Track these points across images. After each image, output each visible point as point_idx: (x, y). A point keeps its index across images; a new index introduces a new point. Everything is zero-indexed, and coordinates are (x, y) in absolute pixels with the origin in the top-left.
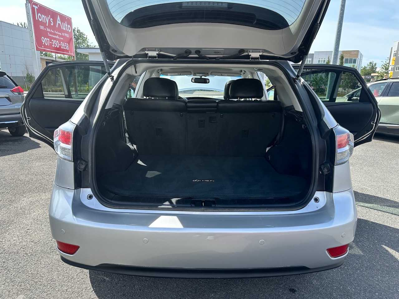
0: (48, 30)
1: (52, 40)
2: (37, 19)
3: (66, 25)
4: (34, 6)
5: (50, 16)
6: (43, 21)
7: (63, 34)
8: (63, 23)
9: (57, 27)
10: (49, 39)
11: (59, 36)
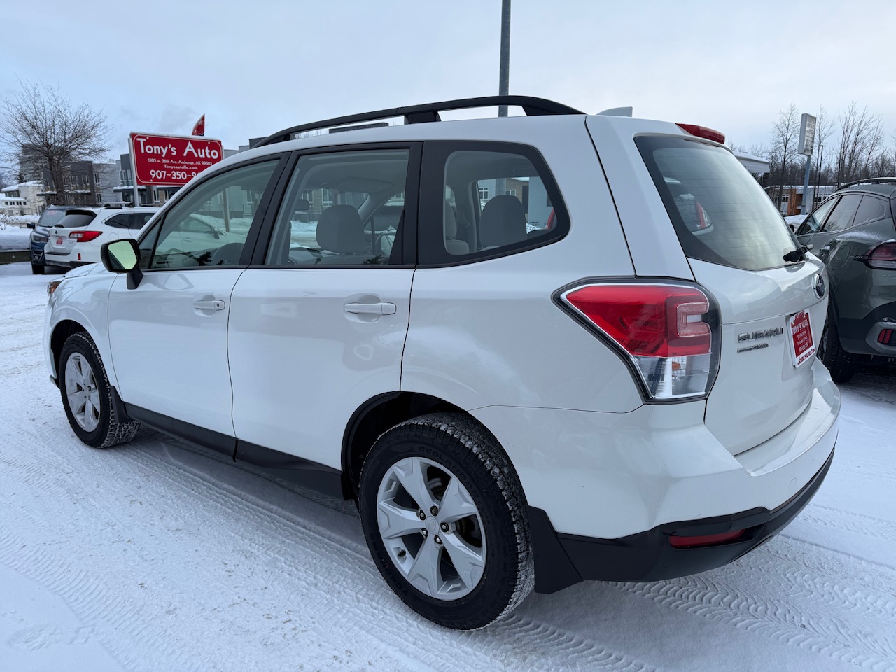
0: (164, 161)
1: (173, 172)
2: (143, 151)
3: (207, 151)
4: (138, 139)
5: (170, 146)
6: (155, 152)
7: (199, 163)
8: (199, 150)
9: (185, 155)
10: (165, 172)
11: (189, 166)
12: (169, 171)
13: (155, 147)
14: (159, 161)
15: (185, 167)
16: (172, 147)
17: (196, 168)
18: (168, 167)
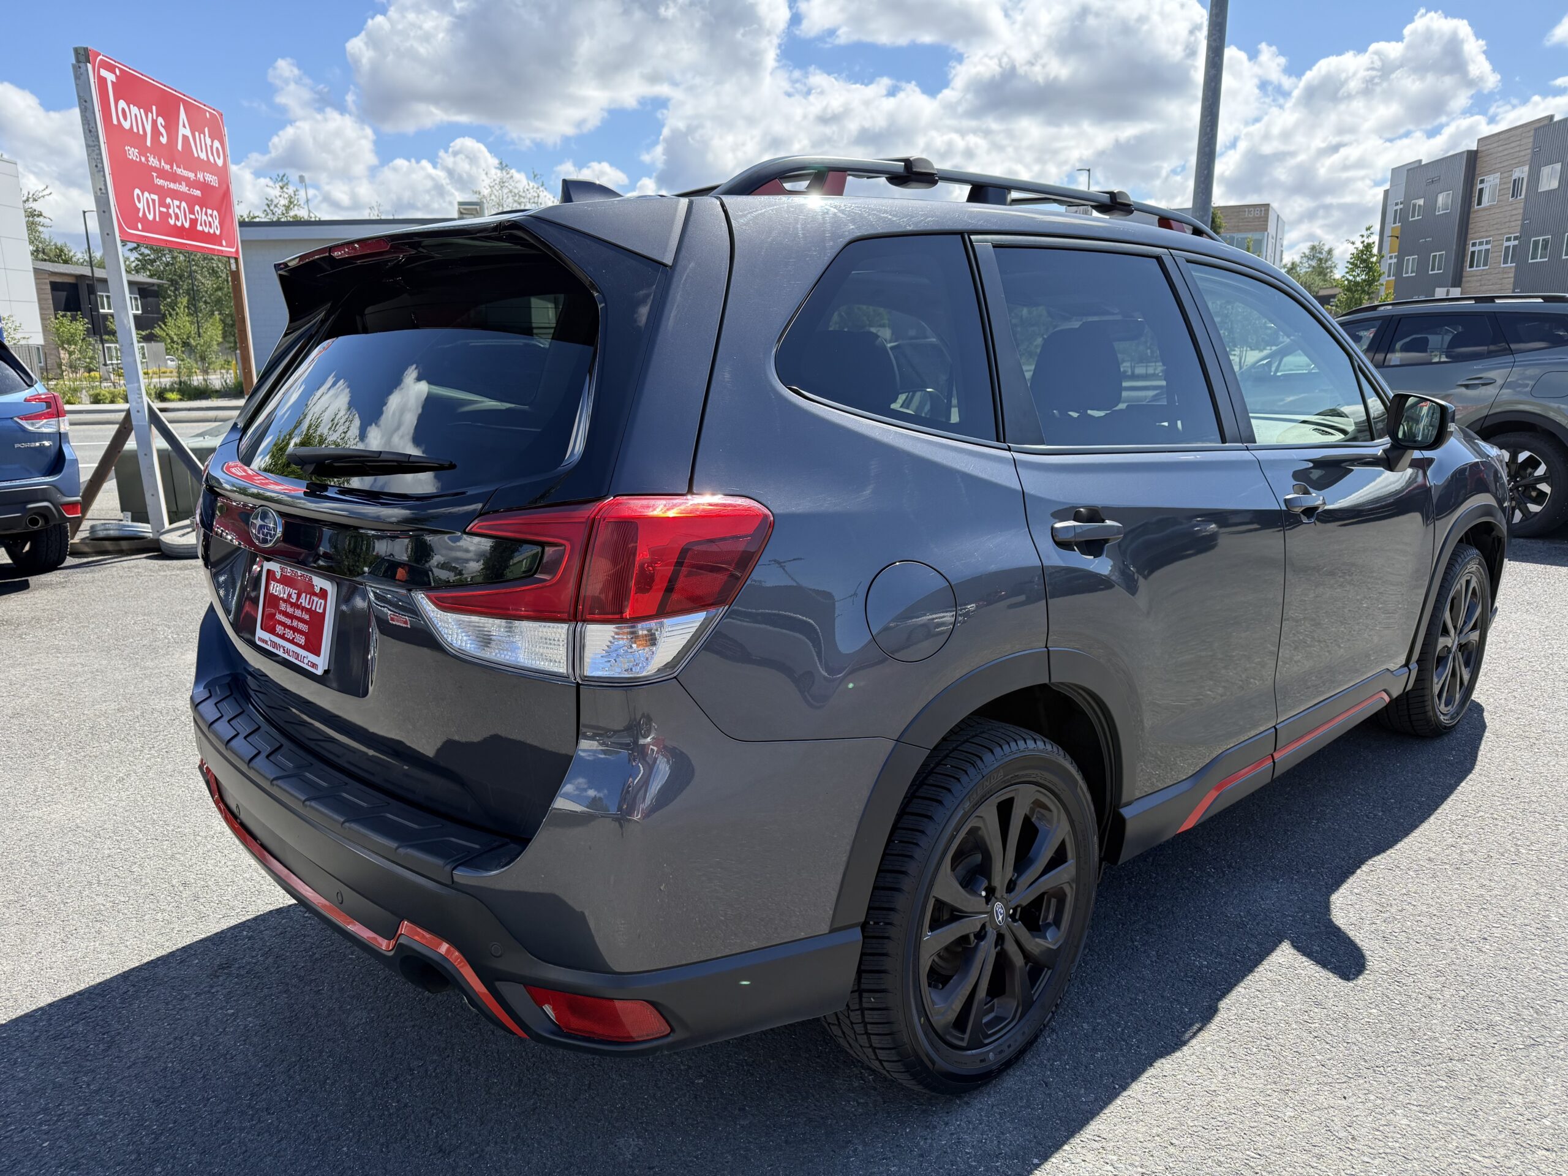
0: (153, 162)
1: (168, 201)
3: (208, 140)
4: (102, 73)
5: (155, 110)
7: (200, 176)
8: (197, 134)
9: (180, 147)
11: (190, 184)
12: (163, 193)
13: (134, 110)
14: (143, 159)
15: (183, 188)
16: (157, 117)
17: (198, 193)
18: (160, 182)
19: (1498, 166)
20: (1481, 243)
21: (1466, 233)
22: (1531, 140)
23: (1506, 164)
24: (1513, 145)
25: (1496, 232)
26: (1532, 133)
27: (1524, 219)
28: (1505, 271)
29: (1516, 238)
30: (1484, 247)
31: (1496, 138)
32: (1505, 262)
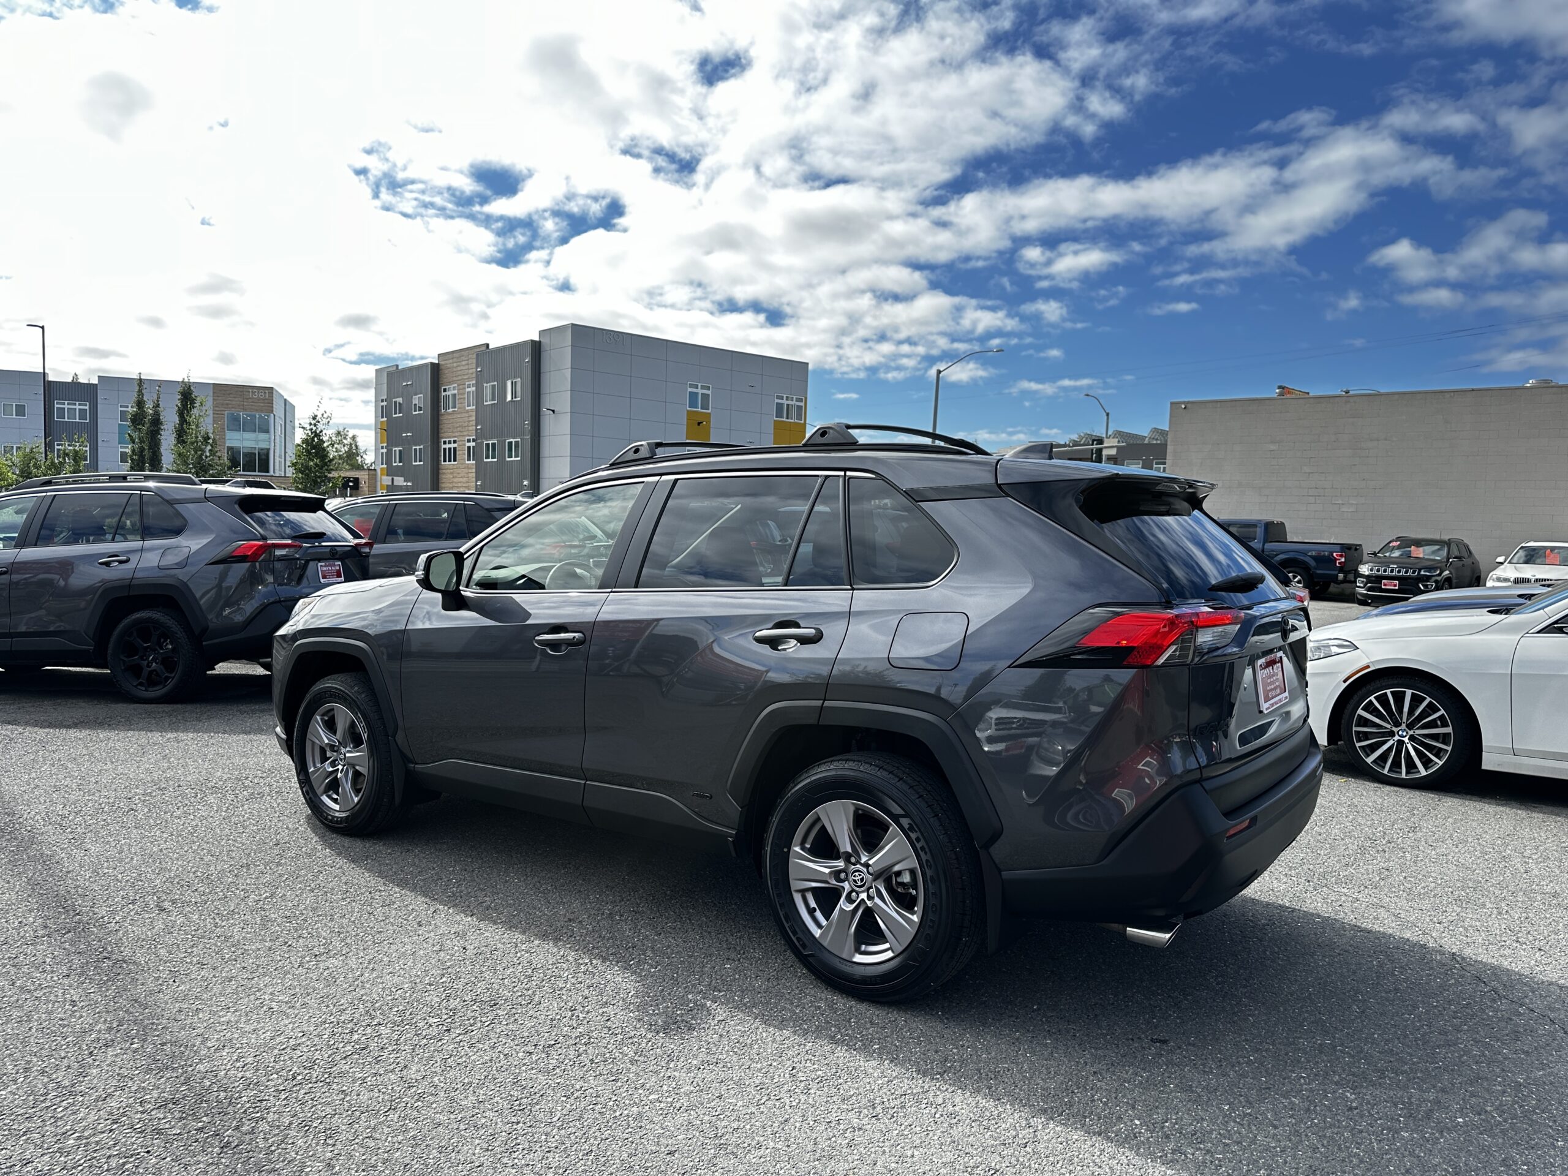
19: (455, 379)
20: (450, 442)
21: (438, 433)
22: (474, 361)
23: (460, 378)
24: (464, 363)
25: (459, 434)
26: (475, 356)
27: (476, 426)
28: (468, 467)
29: (474, 440)
30: (452, 446)
31: (451, 356)
32: (469, 459)
